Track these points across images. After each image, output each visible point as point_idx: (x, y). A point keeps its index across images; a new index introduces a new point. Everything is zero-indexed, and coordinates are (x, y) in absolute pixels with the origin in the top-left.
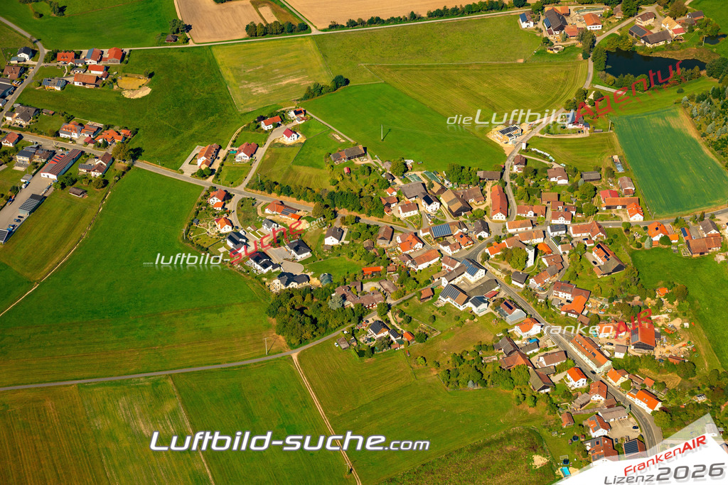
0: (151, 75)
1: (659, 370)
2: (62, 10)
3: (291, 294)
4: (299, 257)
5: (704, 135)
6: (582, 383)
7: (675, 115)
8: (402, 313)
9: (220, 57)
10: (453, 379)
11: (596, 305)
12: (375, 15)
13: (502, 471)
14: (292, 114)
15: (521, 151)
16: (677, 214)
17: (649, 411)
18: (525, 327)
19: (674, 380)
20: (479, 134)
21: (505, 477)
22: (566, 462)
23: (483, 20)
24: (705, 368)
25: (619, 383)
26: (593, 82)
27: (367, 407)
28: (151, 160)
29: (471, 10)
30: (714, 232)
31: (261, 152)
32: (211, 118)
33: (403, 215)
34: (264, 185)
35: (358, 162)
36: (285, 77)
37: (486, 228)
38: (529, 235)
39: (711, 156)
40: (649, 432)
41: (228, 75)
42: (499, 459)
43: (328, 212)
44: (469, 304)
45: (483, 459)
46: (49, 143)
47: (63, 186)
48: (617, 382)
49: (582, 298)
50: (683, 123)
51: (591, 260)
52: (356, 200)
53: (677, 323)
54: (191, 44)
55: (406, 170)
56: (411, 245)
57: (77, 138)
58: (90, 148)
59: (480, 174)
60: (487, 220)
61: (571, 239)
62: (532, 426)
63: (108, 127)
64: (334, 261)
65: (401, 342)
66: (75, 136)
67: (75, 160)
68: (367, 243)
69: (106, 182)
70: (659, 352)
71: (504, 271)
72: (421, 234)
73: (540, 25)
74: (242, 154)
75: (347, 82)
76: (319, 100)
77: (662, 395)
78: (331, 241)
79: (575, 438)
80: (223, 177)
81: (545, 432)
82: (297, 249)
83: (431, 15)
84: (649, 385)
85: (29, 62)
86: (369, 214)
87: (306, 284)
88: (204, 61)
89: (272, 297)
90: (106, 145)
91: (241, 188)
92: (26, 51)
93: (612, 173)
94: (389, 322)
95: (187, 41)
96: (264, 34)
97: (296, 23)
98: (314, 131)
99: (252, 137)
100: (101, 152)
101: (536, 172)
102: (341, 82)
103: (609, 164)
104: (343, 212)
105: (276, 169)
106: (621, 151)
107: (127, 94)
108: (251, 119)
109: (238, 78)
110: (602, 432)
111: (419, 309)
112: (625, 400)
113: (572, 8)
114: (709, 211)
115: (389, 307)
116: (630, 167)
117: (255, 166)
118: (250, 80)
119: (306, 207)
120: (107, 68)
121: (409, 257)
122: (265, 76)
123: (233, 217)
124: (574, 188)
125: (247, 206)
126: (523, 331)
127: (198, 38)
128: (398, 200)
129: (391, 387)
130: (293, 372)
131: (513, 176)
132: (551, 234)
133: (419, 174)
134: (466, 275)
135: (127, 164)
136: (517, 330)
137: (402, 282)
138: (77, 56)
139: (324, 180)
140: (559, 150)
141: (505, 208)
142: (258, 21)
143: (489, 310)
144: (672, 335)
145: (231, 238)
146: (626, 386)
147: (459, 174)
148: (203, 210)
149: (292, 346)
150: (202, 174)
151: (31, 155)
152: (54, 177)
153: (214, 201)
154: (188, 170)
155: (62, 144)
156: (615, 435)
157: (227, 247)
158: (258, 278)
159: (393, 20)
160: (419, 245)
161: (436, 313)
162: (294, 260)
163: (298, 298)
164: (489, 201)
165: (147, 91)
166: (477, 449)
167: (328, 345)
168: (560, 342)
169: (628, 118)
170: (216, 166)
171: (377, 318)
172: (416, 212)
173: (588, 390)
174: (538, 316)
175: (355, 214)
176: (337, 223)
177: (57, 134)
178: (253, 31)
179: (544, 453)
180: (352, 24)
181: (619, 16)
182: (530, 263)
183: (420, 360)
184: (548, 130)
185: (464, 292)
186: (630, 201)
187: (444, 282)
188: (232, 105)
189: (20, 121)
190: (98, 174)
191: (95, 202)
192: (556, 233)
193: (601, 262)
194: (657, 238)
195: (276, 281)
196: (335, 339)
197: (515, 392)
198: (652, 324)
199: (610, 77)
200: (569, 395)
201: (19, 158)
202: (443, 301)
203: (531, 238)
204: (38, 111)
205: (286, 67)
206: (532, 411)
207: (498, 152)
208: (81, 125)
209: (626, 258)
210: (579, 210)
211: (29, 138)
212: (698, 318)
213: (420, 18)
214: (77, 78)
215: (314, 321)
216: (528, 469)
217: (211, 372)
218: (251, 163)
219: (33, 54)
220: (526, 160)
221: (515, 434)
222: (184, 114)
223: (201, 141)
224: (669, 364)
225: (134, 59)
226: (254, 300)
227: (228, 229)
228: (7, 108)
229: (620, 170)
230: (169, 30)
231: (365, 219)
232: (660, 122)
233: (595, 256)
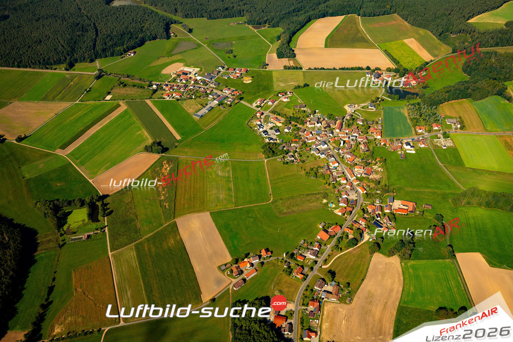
0: (253, 77)
1: (369, 182)
2: (235, 57)
3: (269, 143)
4: (276, 134)
5: (409, 116)
6: (345, 182)
7: (403, 108)
8: (300, 154)
9: (274, 74)
10: (308, 175)
11: (357, 160)
12: (323, 67)
13: (313, 202)
14: (288, 93)
15: (352, 113)
16: (391, 138)
17: (362, 193)
18: (333, 163)
19: (372, 185)
20: (341, 106)
21: (313, 204)
22: (332, 203)
23: (355, 72)
24: (383, 183)
25: (356, 184)
26: (383, 95)
27: (281, 178)
28: (245, 101)
29: (352, 69)
30: (400, 144)
31: (276, 102)
32: (266, 91)
33: (310, 126)
34: (274, 112)
35: (302, 109)
36: (291, 82)
37: (332, 133)
38: (344, 137)
39: (409, 122)
40: (360, 199)
41: (275, 79)
42: (314, 199)
43: (288, 122)
44: (319, 154)
45: (309, 197)
46: (219, 93)
47: (219, 105)
48: (355, 183)
49: (354, 158)
50: (405, 112)
51: (361, 147)
52: (297, 119)
53: (379, 169)
54: (267, 69)
55: (315, 112)
56: (308, 135)
57: (227, 92)
58: (230, 96)
59: (337, 117)
60: (334, 131)
61: (357, 140)
62: (327, 191)
63: (236, 90)
64: (286, 136)
65: (296, 162)
66: (227, 91)
67: (225, 98)
68: (296, 132)
69: (231, 106)
70: (371, 177)
71: (333, 146)
72: (313, 132)
73: (372, 76)
74: (270, 102)
75: (308, 85)
76: (298, 89)
77: (368, 189)
78: (286, 130)
79: (338, 197)
80: (263, 108)
81: (329, 194)
82: (276, 131)
83: (340, 69)
84: (365, 185)
85: (221, 70)
86: (300, 124)
87: (276, 141)
88: (269, 75)
89: (264, 143)
90: (234, 95)
91: (267, 112)
92: (221, 67)
93: (377, 123)
94: (295, 155)
95: (266, 68)
96: (289, 69)
97: (299, 66)
98: (293, 98)
99: (275, 98)
100: (232, 97)
101: (353, 119)
102: (306, 85)
103: (377, 120)
104: (293, 123)
105: (278, 108)
106: (382, 117)
107: (244, 82)
108: (276, 93)
109: (277, 81)
110: (345, 196)
111: (305, 154)
112: (356, 188)
113: (384, 72)
114: (401, 138)
115: (296, 151)
116: (383, 122)
117: (273, 106)
118: (280, 81)
119: (283, 120)
120: (241, 74)
121: (307, 138)
122: (285, 81)
123: (262, 120)
124: (363, 126)
125: (267, 117)
126: (333, 164)
127: (269, 68)
128: (310, 121)
129: (290, 174)
130: (264, 165)
131: (347, 119)
132: (351, 138)
133: (319, 115)
134: (321, 146)
135: (238, 101)
136: (331, 164)
137: (302, 145)
138: (235, 70)
139: (290, 112)
140: (364, 114)
141: (341, 128)
142: (288, 64)
143: (325, 157)
144: (377, 172)
145: (259, 126)
146: (358, 185)
147: (331, 116)
148: (254, 117)
149: (266, 158)
150: (257, 107)
151: (213, 96)
152: (217, 102)
153: (258, 114)
154: (254, 105)
155: (223, 94)
156: (349, 198)
157: (257, 127)
158: (263, 138)
159: (328, 69)
160: (311, 135)
161: (310, 155)
162: (274, 134)
163: (271, 145)
164: (336, 125)
165: (250, 81)
166: (308, 195)
167: (276, 159)
168: (343, 169)
169: (389, 107)
170: (262, 105)
171: (292, 154)
172: (314, 126)
173: (346, 184)
174: (339, 161)
175: (296, 124)
176: (290, 126)
177: (222, 91)
178: (285, 67)
179: (327, 199)
180: (315, 69)
181: (398, 77)
182: (342, 145)
183: (300, 167)
184: (363, 108)
185: (319, 150)
186: (378, 132)
187: (314, 147)
188: (273, 88)
189: (213, 86)
190: (230, 103)
191: (226, 111)
192: (352, 138)
193: (363, 148)
194: (382, 144)
195: (267, 139)
196: (278, 158)
197: (325, 181)
198: (372, 168)
199: (388, 94)
200: (340, 184)
201: (210, 96)
202: (312, 152)
203: (344, 138)
204: (219, 83)
205: (292, 79)
206: (328, 187)
207: (345, 111)
208: (229, 89)
209: (371, 148)
210: (362, 132)
211: (215, 91)
212: (387, 169)
213: (336, 69)
214: (232, 75)
215: (273, 152)
216: (321, 203)
217: (241, 161)
218: (272, 105)
219: (223, 68)
220: (352, 115)
221: (321, 193)
222: (258, 89)
223: (261, 97)
224: (372, 181)
225: (250, 72)
226: (260, 144)
227: (259, 123)
228: (211, 82)
229: (380, 122)
230: (262, 65)
231: (299, 126)
232: (398, 110)
233: (362, 146)
